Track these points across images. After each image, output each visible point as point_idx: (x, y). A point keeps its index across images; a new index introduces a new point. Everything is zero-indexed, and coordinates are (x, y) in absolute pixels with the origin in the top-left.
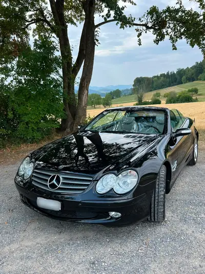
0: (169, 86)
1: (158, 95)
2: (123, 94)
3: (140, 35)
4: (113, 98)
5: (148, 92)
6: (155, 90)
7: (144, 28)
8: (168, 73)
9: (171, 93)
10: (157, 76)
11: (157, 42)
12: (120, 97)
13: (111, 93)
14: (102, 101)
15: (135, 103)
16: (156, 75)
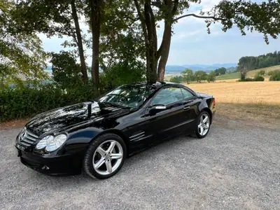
0: (276, 65)
1: (263, 73)
2: (228, 71)
3: (209, 25)
4: (217, 75)
5: (252, 70)
6: (260, 68)
7: (213, 20)
8: (275, 52)
9: (276, 71)
10: (264, 56)
11: (225, 30)
12: (224, 73)
13: (216, 71)
14: (207, 77)
15: (238, 79)
16: (262, 54)
